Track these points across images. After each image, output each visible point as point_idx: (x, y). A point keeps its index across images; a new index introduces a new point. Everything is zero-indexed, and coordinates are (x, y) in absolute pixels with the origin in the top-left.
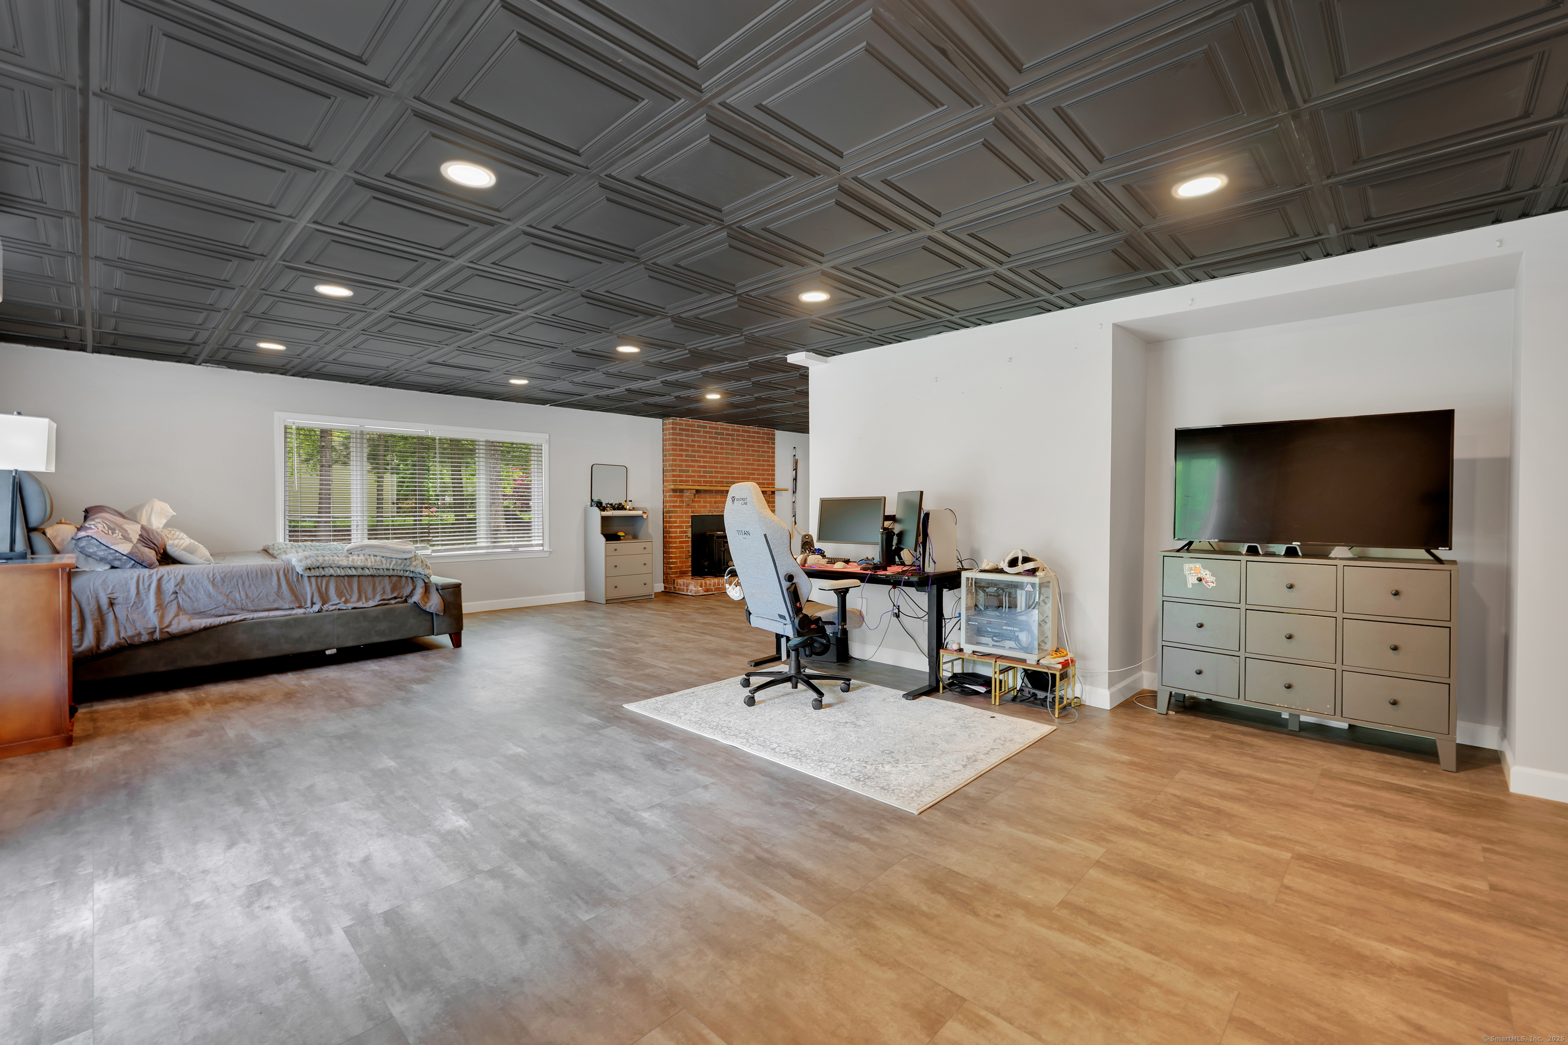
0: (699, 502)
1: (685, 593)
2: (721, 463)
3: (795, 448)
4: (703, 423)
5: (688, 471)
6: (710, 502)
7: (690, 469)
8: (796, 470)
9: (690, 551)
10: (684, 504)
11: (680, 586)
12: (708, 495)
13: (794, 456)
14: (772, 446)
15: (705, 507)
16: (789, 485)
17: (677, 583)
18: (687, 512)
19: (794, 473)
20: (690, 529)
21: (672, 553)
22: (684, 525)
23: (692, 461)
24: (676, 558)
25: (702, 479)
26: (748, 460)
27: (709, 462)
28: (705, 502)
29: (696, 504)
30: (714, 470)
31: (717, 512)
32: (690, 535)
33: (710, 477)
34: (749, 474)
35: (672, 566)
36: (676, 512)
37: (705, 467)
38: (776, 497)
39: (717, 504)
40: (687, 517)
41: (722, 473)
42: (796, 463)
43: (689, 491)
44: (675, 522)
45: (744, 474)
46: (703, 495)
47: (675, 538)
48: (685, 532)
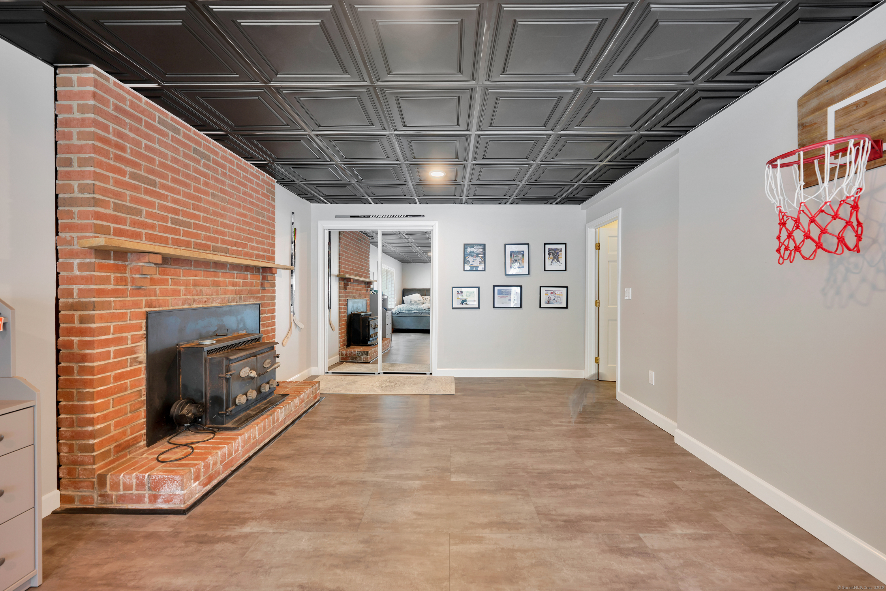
0: (163, 282)
1: (147, 506)
2: (206, 211)
3: (293, 213)
4: (172, 119)
5: (139, 213)
6: (187, 284)
7: (144, 209)
8: (293, 242)
9: (144, 392)
10: (129, 287)
11: (130, 488)
12: (181, 270)
13: (293, 224)
14: (273, 203)
15: (176, 293)
16: (287, 262)
17: (115, 486)
18: (137, 305)
19: (293, 247)
20: (143, 343)
21: (92, 408)
22: (129, 335)
23: (147, 192)
24: (105, 418)
25: (171, 236)
26: (245, 216)
27: (185, 204)
28: (176, 283)
29: (157, 288)
30: (193, 221)
31: (199, 303)
32: (142, 356)
33: (186, 234)
34: (246, 238)
35: (91, 442)
36: (106, 306)
37: (176, 211)
38: (276, 278)
39: (198, 288)
40: (134, 316)
41: (207, 229)
42: (294, 234)
43: (147, 258)
44: (105, 331)
45: (239, 237)
46: (171, 269)
47: (104, 369)
48: (132, 351)
